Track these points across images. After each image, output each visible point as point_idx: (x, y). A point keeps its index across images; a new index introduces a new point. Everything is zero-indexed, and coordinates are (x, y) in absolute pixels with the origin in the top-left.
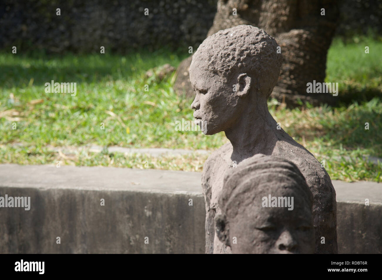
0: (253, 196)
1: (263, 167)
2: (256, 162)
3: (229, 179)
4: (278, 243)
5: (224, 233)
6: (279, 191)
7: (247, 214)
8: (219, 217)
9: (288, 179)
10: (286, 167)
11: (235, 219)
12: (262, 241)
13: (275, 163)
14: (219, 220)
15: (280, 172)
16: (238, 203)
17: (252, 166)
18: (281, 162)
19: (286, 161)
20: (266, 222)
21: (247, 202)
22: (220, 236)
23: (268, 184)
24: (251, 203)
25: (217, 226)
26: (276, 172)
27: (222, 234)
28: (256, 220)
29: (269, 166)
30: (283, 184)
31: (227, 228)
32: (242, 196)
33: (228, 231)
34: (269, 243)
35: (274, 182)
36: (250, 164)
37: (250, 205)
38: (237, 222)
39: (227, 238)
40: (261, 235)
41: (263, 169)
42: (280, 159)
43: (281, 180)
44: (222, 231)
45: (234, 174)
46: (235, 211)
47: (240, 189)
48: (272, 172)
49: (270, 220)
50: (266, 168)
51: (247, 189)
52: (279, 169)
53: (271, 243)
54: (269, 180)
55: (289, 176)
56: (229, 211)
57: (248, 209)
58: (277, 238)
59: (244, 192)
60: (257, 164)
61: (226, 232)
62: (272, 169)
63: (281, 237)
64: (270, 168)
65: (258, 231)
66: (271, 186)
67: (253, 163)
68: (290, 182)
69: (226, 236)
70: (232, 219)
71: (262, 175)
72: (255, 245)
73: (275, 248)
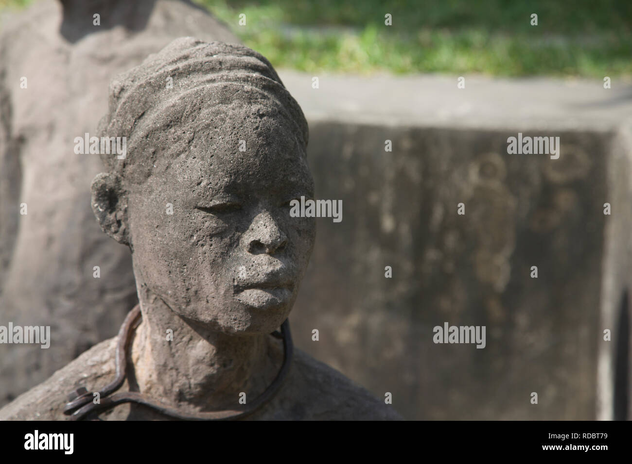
0: (188, 135)
1: (206, 67)
2: (186, 58)
3: (126, 95)
4: (247, 239)
5: (116, 216)
6: (248, 123)
7: (174, 176)
8: (103, 181)
9: (264, 97)
10: (255, 68)
11: (145, 186)
12: (211, 236)
13: (230, 57)
14: (104, 186)
15: (246, 80)
16: (152, 150)
17: (181, 65)
18: (241, 55)
19: (250, 54)
20: (221, 194)
21: (174, 148)
22: (106, 223)
23: (223, 108)
24: (184, 151)
25: (97, 200)
26: (237, 79)
27: (111, 217)
28: (199, 189)
29: (218, 66)
30: (254, 108)
31: (122, 204)
32: (162, 135)
33: (126, 211)
34: (227, 240)
35: (235, 103)
36: (175, 62)
37: (183, 156)
38: (151, 192)
39: (123, 227)
40: (210, 223)
41: (206, 72)
42: (238, 49)
43: (250, 98)
44: (111, 213)
45: (137, 84)
46: (146, 169)
47: (158, 118)
48: (228, 80)
49: (230, 189)
50: (213, 70)
51: (174, 120)
52: (242, 74)
53: (230, 238)
54: (225, 100)
55: (264, 88)
56: (130, 168)
57: (176, 165)
58: (243, 227)
59: (168, 126)
60: (191, 61)
61: (120, 214)
62: (224, 73)
63: (253, 225)
64: (220, 69)
65: (203, 213)
66: (230, 113)
67: (180, 59)
68: (270, 102)
69: (119, 223)
70: (135, 186)
71: (208, 86)
72: (196, 244)
73: (240, 250)
